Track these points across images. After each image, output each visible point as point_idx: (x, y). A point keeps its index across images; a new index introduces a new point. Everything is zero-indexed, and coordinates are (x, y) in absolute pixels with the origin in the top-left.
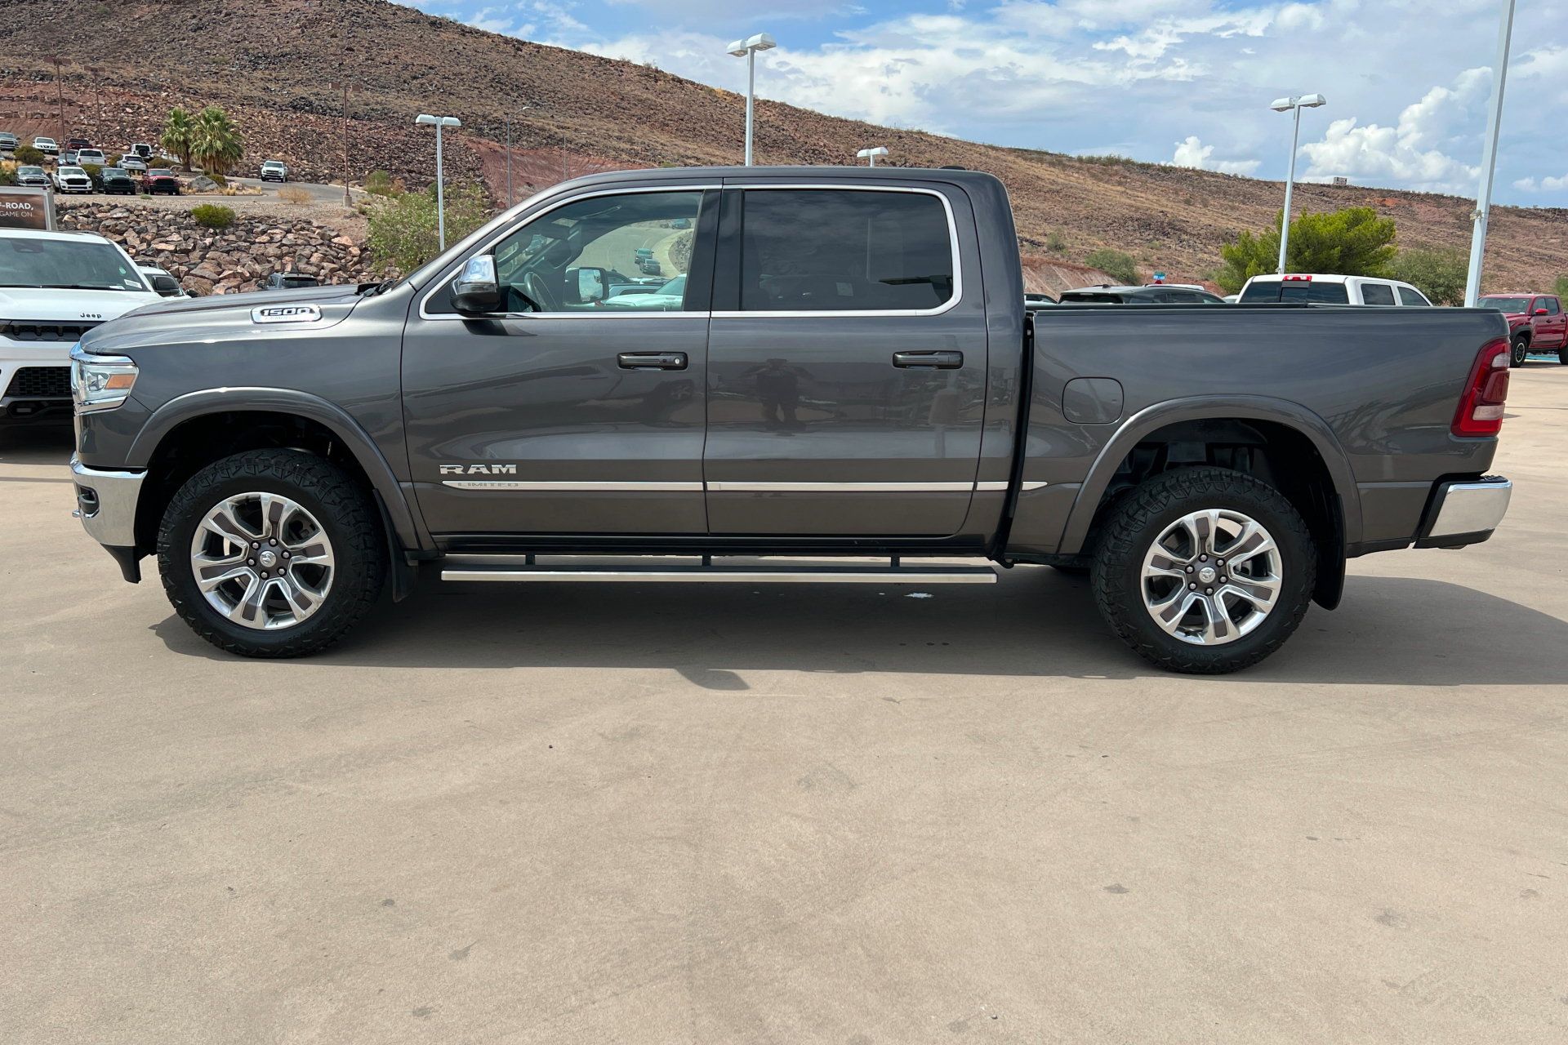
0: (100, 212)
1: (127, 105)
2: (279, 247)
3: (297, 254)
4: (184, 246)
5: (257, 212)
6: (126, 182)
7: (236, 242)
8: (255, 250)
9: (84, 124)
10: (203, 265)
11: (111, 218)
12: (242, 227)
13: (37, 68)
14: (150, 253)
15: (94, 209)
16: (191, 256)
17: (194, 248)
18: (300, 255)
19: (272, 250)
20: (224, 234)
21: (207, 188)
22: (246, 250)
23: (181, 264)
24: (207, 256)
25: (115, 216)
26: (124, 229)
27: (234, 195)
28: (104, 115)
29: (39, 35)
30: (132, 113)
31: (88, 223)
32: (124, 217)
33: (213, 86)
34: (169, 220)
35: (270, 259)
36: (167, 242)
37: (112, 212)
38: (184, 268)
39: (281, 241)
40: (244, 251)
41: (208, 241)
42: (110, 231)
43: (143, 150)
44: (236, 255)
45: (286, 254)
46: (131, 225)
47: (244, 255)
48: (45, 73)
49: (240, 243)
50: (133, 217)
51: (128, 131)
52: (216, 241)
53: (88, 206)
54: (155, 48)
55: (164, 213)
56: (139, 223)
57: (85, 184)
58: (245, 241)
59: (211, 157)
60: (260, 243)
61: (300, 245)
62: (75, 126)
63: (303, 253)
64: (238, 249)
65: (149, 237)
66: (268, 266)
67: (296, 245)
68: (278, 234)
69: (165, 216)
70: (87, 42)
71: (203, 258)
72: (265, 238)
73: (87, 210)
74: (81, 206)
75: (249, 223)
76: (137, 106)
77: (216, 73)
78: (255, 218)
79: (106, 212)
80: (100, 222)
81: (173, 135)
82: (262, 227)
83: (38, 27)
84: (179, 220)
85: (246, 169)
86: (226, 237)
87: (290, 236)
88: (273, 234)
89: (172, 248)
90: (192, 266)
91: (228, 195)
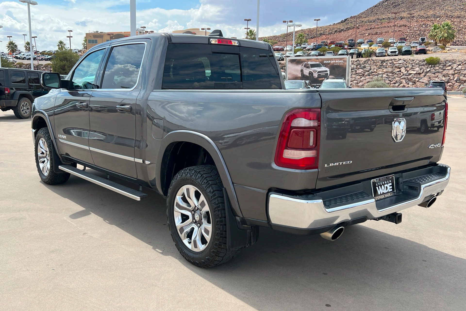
0: (395, 61)
1: (424, 24)
2: (454, 71)
3: (461, 73)
4: (419, 72)
5: (450, 58)
6: (409, 51)
7: (438, 69)
8: (445, 72)
9: (408, 32)
10: (425, 78)
11: (398, 63)
12: (442, 64)
13: (400, 16)
14: (407, 75)
15: (393, 61)
16: (421, 75)
17: (423, 72)
18: (462, 73)
19: (451, 72)
20: (435, 67)
21: (437, 51)
22: (441, 73)
23: (417, 78)
24: (427, 75)
25: (399, 63)
26: (401, 67)
27: (446, 52)
28: (415, 29)
29: (408, 4)
30: (425, 27)
31: (390, 66)
32: (402, 63)
33: (459, 14)
34: (417, 63)
35: (449, 75)
36: (414, 71)
37: (399, 61)
38: (417, 80)
39: (456, 68)
40: (440, 73)
41: (428, 70)
42: (397, 68)
43: (423, 39)
44: (437, 74)
45: (456, 73)
46: (404, 65)
47: (440, 74)
48: (403, 17)
49: (440, 70)
50: (405, 63)
51: (422, 33)
52: (431, 69)
53: (392, 60)
54: (445, 3)
55: (416, 61)
56: (406, 64)
57: (396, 52)
58: (442, 69)
59: (442, 39)
60: (447, 70)
61: (462, 70)
62: (405, 34)
63: (463, 73)
64: (438, 72)
65: (408, 69)
66: (448, 78)
67: (461, 70)
68: (455, 66)
69: (416, 62)
70: (422, 4)
71: (425, 76)
72: (450, 68)
73: (391, 61)
74: (390, 60)
75: (445, 62)
76: (427, 24)
77: (462, 9)
78: (448, 60)
79: (397, 61)
80: (394, 65)
81: (433, 33)
82: (450, 64)
83: (408, 2)
84: (420, 63)
85: (462, 42)
86: (435, 68)
87: (460, 67)
88: (453, 66)
89: (415, 72)
90: (420, 79)
91: (444, 53)
